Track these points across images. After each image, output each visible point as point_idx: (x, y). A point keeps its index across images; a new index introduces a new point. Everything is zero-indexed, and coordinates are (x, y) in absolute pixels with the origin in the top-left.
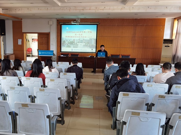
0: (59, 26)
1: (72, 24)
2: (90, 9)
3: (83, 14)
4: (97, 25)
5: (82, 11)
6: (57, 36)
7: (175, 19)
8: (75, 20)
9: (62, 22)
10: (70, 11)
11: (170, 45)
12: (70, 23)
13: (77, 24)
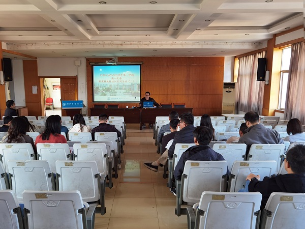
0: (90, 68)
1: (108, 64)
2: (131, 44)
3: (121, 51)
4: (140, 65)
5: (120, 47)
6: (88, 81)
7: (235, 57)
8: (111, 59)
9: (94, 62)
10: (104, 46)
11: (231, 90)
12: (104, 63)
13: (114, 65)
